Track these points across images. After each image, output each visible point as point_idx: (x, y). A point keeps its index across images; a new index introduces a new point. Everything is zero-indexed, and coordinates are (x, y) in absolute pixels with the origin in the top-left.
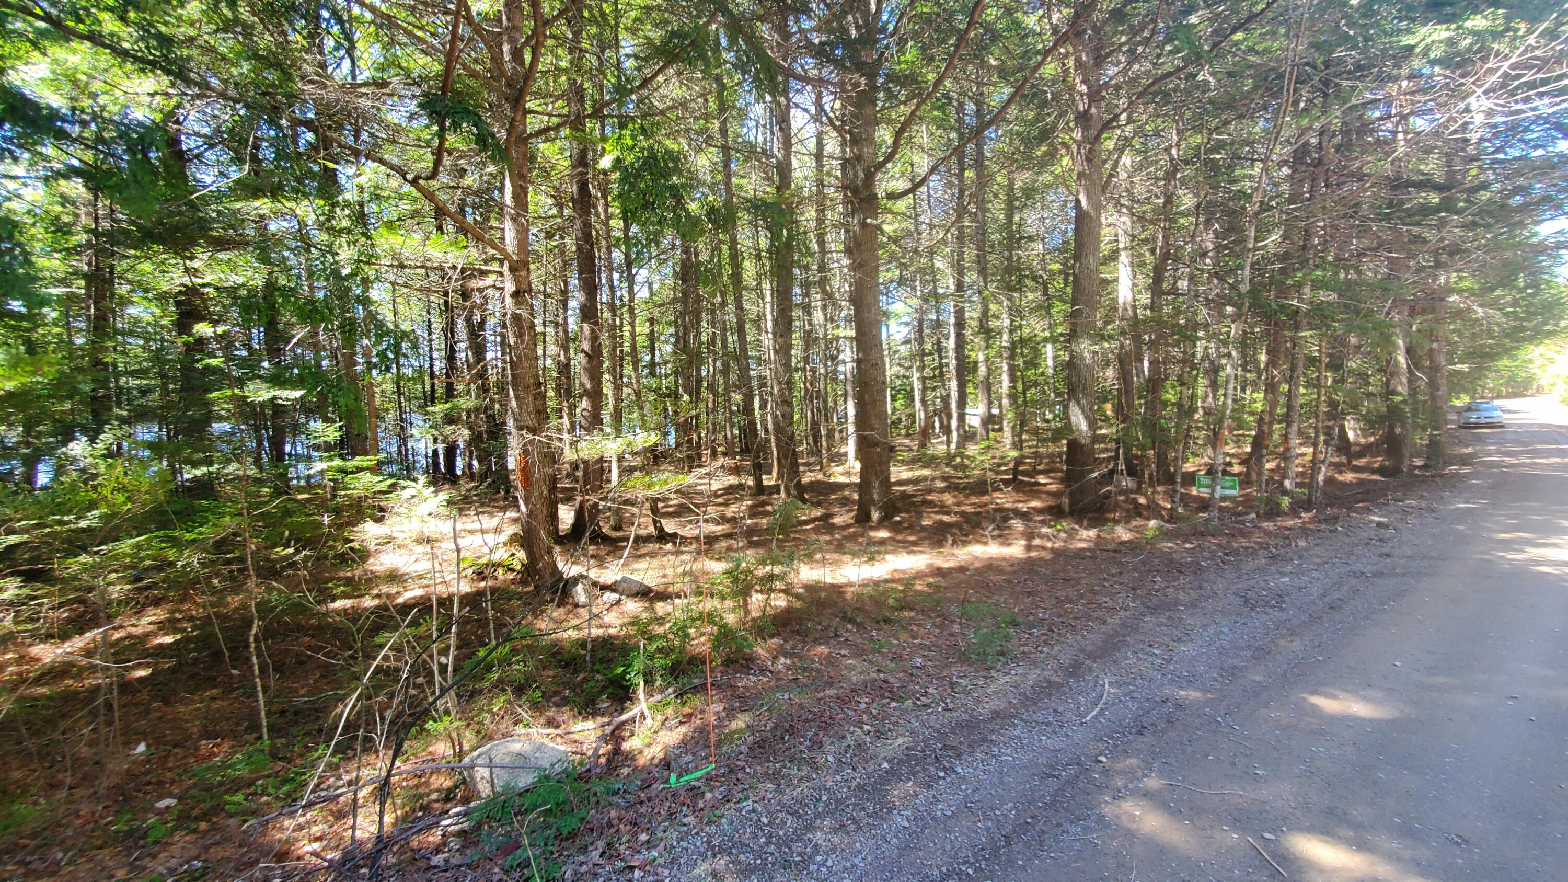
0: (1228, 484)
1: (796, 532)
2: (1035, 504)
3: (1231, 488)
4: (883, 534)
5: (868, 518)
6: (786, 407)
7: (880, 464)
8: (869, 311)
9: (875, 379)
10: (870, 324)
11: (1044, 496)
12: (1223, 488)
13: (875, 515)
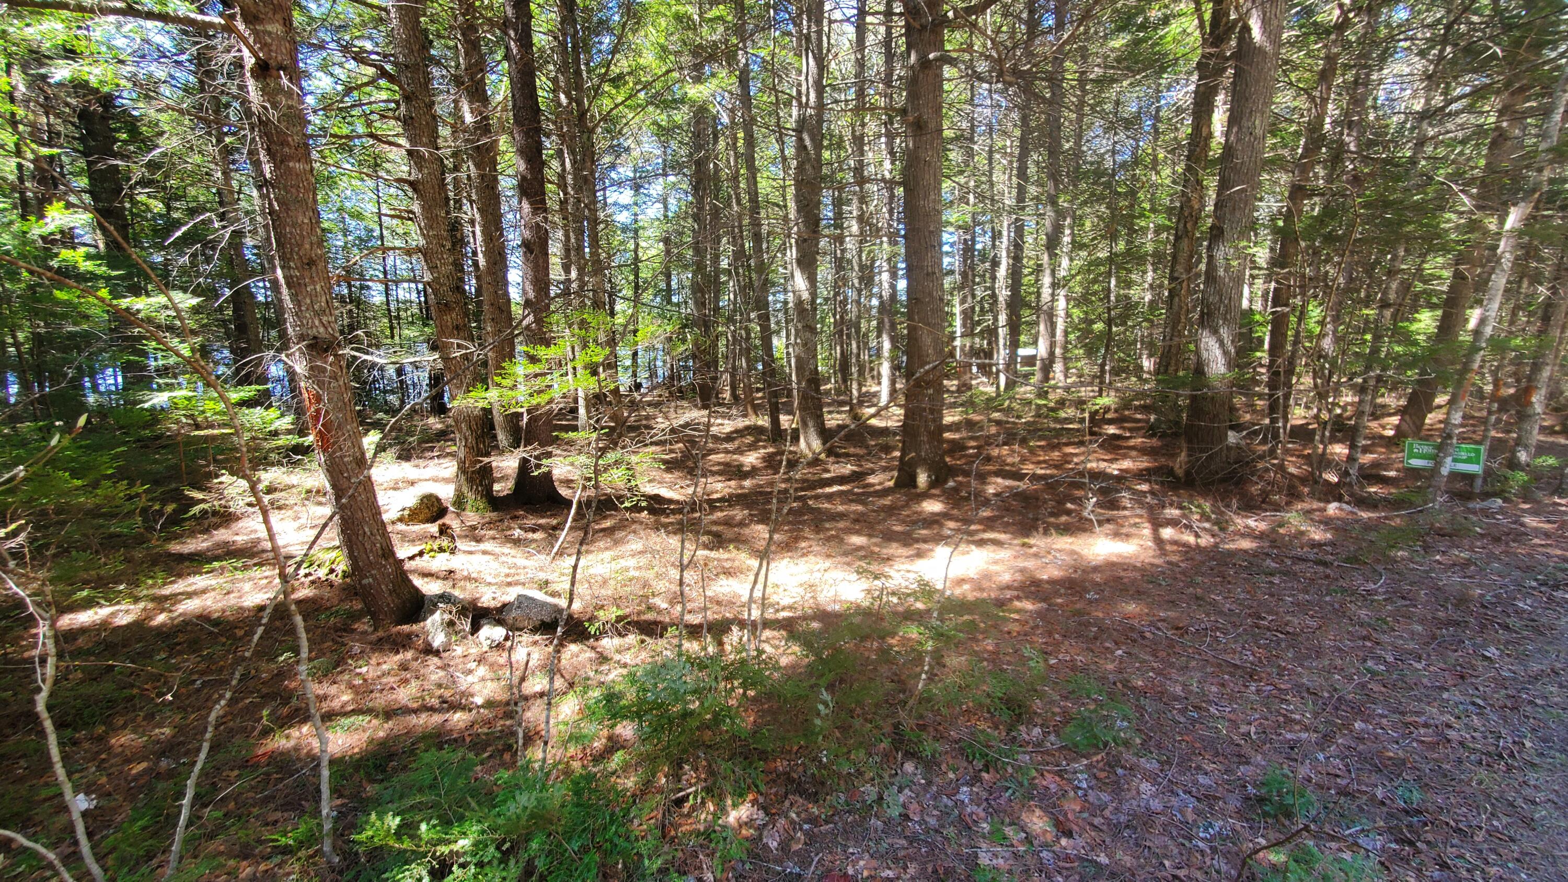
0: (1464, 455)
1: (817, 497)
2: (1126, 464)
3: (1468, 461)
4: (933, 506)
5: (913, 482)
6: (808, 334)
7: (932, 411)
8: (926, 196)
9: (930, 294)
10: (927, 215)
11: (1134, 453)
12: (1455, 460)
13: (922, 479)
